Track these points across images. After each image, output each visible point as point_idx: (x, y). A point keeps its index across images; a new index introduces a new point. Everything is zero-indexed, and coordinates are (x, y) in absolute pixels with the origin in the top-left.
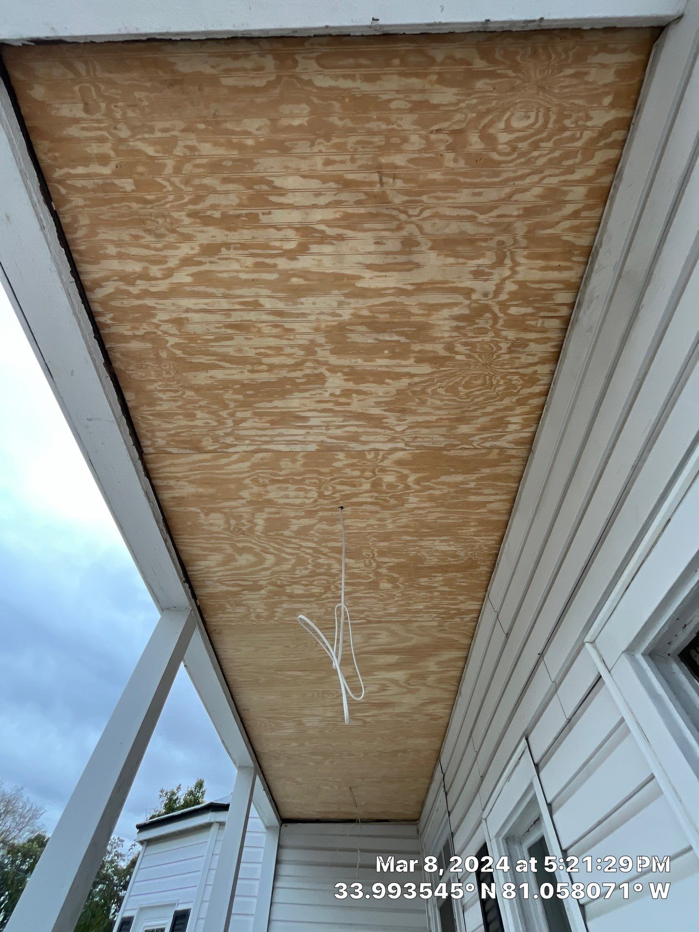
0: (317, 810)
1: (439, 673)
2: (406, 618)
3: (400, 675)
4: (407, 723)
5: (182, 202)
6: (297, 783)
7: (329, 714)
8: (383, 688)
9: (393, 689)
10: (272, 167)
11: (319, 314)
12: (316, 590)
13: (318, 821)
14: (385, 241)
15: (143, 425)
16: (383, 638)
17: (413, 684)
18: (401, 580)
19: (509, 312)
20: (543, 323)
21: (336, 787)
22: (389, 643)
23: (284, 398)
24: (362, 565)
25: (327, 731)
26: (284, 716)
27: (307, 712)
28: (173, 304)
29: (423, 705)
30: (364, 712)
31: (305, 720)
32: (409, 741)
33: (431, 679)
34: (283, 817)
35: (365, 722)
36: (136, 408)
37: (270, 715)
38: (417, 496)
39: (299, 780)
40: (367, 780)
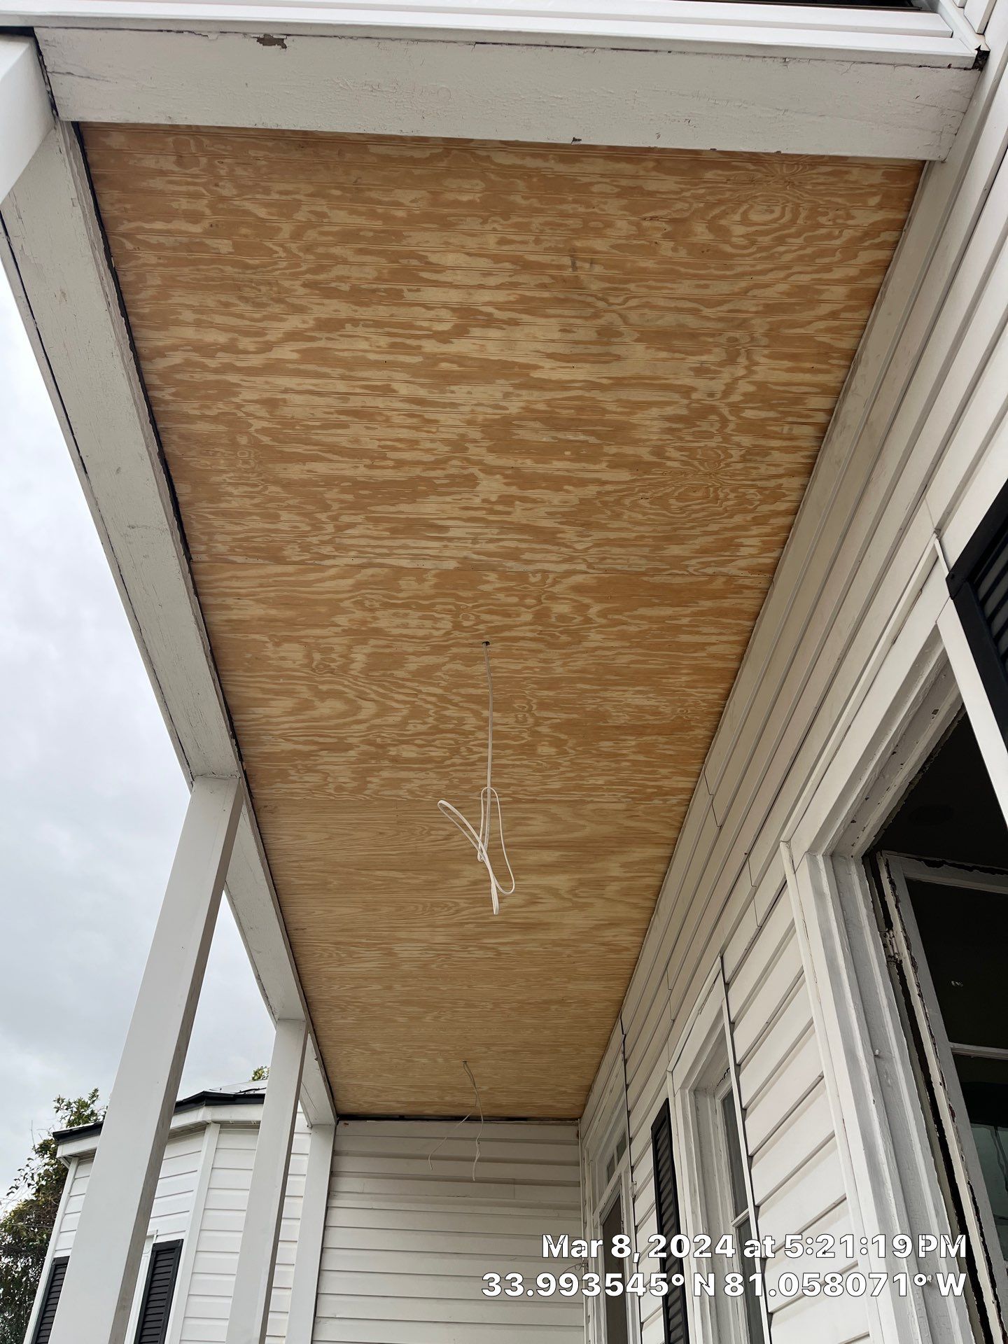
0: (403, 1099)
1: (627, 879)
2: (576, 796)
3: (561, 881)
4: (569, 956)
5: (298, 270)
6: (374, 1052)
7: (440, 939)
8: (533, 901)
9: (552, 903)
10: (428, 242)
11: (476, 405)
12: (436, 753)
13: (402, 1118)
14: (575, 330)
15: (197, 526)
16: (538, 825)
17: (582, 895)
18: (571, 742)
19: (743, 415)
20: (791, 429)
21: (440, 1060)
22: (547, 833)
23: (414, 502)
24: (511, 720)
25: (434, 966)
26: (364, 941)
27: (402, 935)
28: (267, 383)
29: (597, 927)
30: (496, 938)
31: (397, 948)
32: (570, 986)
33: (612, 888)
34: (341, 1112)
35: (499, 953)
36: (190, 504)
37: (339, 939)
38: (601, 633)
39: (377, 1046)
40: (494, 1048)
